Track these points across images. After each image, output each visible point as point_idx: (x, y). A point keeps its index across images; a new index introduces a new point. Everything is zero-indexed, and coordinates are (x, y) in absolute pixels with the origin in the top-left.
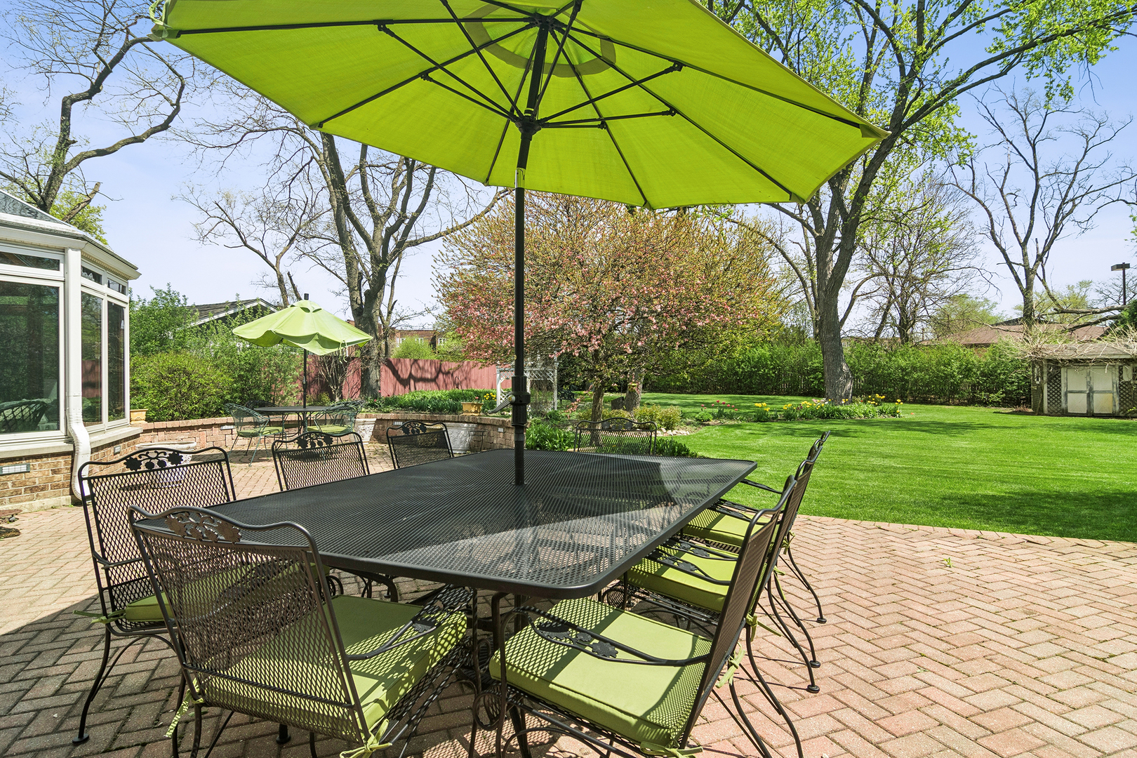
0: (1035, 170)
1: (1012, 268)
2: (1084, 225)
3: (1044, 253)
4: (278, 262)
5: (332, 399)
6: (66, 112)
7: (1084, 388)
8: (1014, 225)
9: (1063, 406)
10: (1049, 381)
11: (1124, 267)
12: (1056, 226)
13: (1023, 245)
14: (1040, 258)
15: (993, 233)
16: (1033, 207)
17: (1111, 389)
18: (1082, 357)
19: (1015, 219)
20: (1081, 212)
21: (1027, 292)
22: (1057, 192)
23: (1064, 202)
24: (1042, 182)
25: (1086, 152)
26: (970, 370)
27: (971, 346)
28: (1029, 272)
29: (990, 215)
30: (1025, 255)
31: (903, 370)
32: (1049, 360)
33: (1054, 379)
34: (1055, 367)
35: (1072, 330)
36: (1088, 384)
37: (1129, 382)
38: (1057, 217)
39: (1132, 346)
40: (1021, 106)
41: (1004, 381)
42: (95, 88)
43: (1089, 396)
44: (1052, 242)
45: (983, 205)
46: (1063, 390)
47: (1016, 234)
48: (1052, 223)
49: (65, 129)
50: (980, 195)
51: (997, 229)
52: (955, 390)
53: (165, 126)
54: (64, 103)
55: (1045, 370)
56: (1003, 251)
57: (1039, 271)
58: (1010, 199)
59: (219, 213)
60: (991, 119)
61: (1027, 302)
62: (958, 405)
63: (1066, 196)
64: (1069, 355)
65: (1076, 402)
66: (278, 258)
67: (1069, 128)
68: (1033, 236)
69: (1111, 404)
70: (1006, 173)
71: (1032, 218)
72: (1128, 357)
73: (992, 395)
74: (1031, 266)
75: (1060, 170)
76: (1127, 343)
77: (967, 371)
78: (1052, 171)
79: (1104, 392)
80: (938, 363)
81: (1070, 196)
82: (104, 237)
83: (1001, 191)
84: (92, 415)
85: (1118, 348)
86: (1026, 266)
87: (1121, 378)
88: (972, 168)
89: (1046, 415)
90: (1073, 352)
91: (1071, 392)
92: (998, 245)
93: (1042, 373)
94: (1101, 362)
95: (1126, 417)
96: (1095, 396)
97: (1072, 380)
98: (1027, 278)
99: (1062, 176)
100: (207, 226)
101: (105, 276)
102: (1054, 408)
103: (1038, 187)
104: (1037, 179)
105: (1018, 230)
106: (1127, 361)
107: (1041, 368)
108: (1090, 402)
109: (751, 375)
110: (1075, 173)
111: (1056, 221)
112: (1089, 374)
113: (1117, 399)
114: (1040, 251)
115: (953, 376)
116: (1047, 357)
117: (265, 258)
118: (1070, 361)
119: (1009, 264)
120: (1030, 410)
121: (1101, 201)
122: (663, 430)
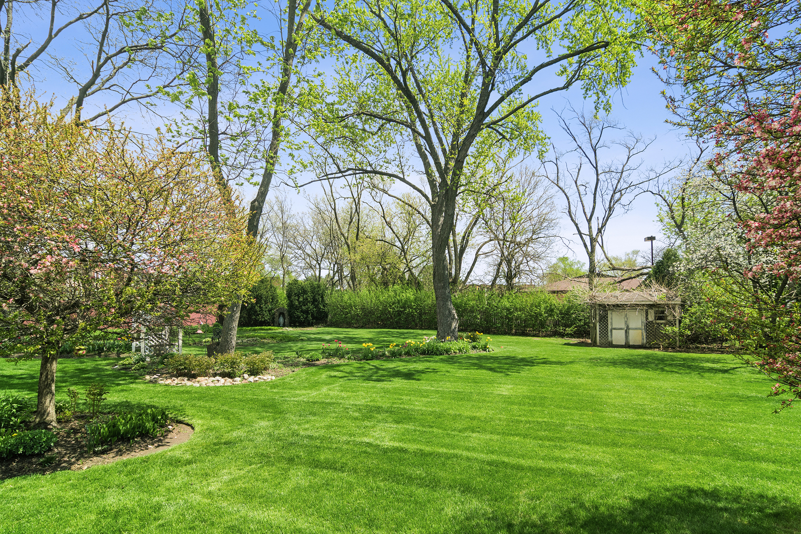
0: (596, 168)
1: (582, 237)
2: (627, 207)
3: (602, 227)
7: (623, 326)
8: (583, 207)
9: (610, 339)
10: (600, 321)
11: (652, 239)
12: (610, 208)
13: (589, 221)
14: (600, 231)
15: (569, 212)
16: (595, 194)
17: (640, 326)
18: (622, 303)
19: (584, 202)
20: (625, 200)
21: (591, 254)
22: (610, 184)
23: (614, 193)
24: (601, 177)
25: (628, 158)
26: (552, 310)
27: (554, 292)
28: (593, 240)
29: (568, 199)
30: (590, 228)
31: (508, 310)
32: (600, 305)
33: (604, 319)
34: (604, 310)
35: (620, 282)
36: (626, 322)
37: (652, 322)
38: (611, 202)
39: (654, 295)
40: (587, 123)
41: (575, 319)
43: (626, 332)
44: (607, 220)
45: (564, 192)
46: (610, 327)
47: (585, 213)
48: (607, 206)
50: (561, 184)
51: (573, 209)
52: (542, 325)
55: (597, 312)
56: (576, 225)
57: (599, 239)
58: (582, 189)
60: (568, 129)
61: (592, 262)
62: (545, 336)
63: (616, 188)
64: (613, 301)
65: (618, 337)
67: (619, 142)
68: (595, 215)
69: (640, 338)
70: (579, 170)
71: (595, 202)
72: (651, 303)
73: (567, 329)
74: (594, 236)
75: (612, 169)
76: (651, 293)
77: (550, 311)
78: (607, 170)
79: (636, 329)
80: (532, 305)
81: (619, 187)
83: (576, 183)
85: (645, 296)
86: (590, 235)
87: (647, 319)
88: (557, 165)
89: (598, 346)
90: (615, 299)
91: (615, 329)
92: (572, 220)
93: (596, 315)
94: (634, 307)
95: (650, 348)
96: (631, 332)
97: (616, 320)
98: (592, 244)
99: (614, 174)
102: (603, 341)
103: (598, 180)
104: (597, 175)
105: (586, 211)
106: (651, 306)
107: (595, 311)
108: (627, 337)
109: (399, 313)
110: (622, 172)
111: (610, 204)
112: (626, 316)
113: (645, 334)
114: (600, 227)
115: (541, 315)
116: (598, 303)
118: (614, 306)
119: (580, 234)
120: (589, 341)
121: (637, 191)
122: (246, 376)
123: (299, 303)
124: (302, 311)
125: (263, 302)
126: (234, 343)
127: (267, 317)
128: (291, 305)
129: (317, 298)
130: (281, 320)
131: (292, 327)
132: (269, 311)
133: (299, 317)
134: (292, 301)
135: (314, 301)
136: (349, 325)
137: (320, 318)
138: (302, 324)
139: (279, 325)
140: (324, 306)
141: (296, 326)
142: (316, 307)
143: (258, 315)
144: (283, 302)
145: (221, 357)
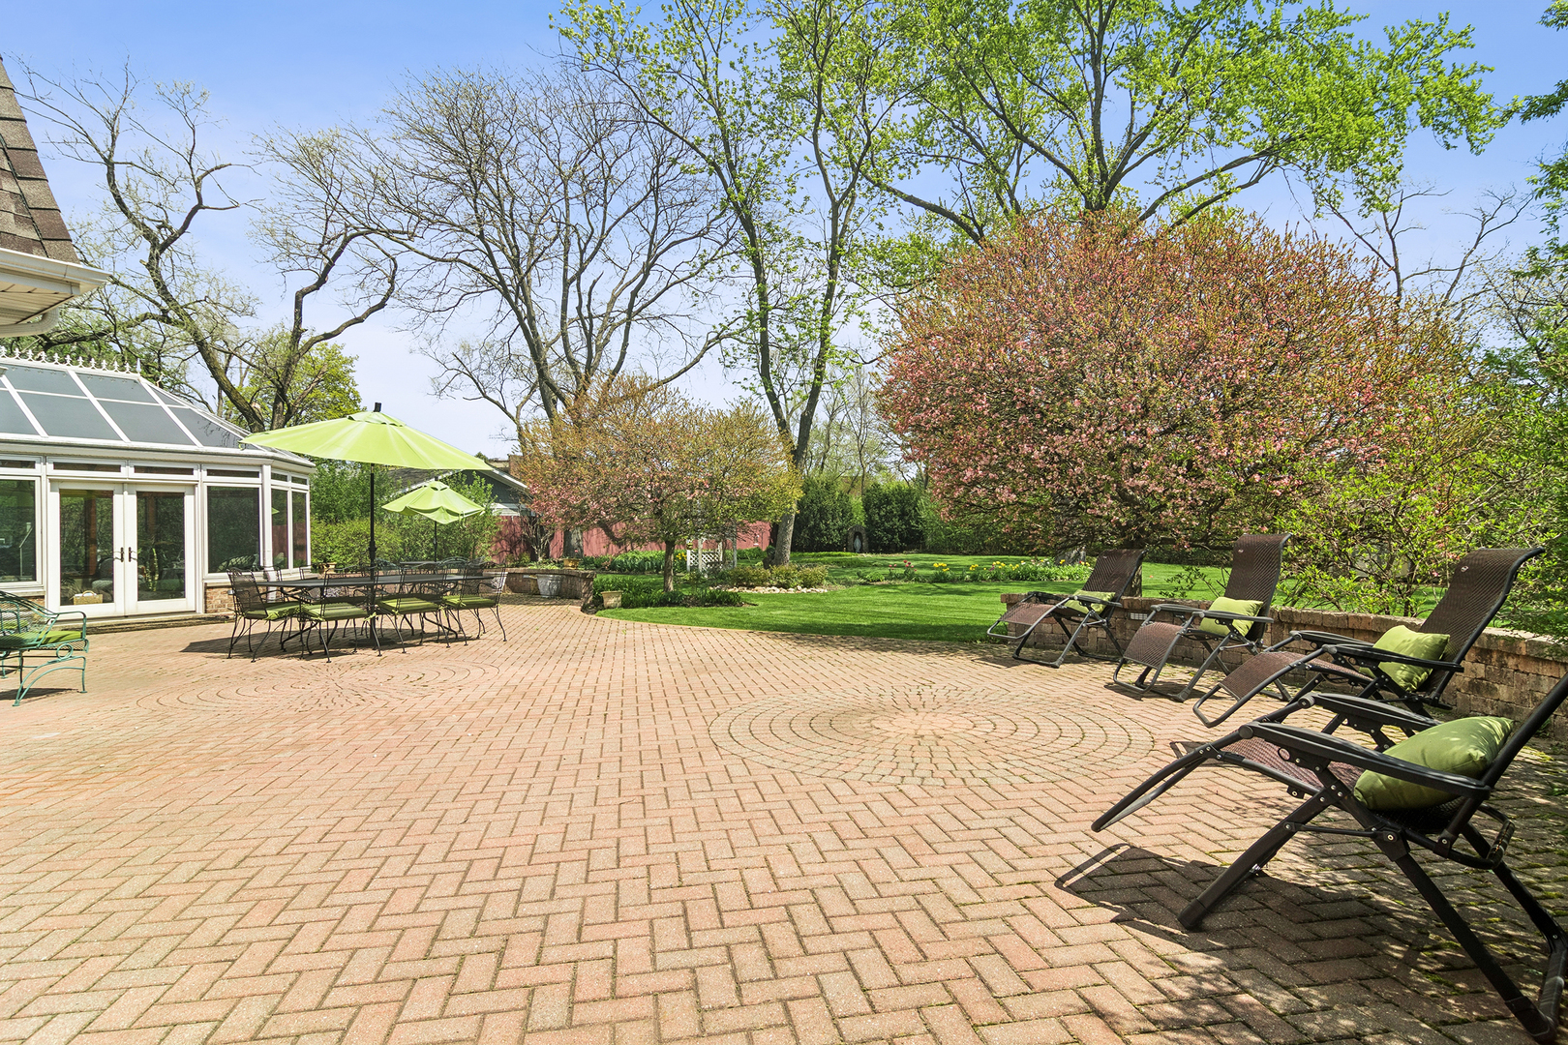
0: (1395, 268)
4: (518, 414)
5: (534, 558)
6: (298, 305)
25: (1479, 239)
42: (322, 280)
49: (298, 322)
53: (382, 305)
54: (297, 298)
59: (456, 364)
66: (518, 408)
75: (1437, 266)
78: (1424, 268)
82: (356, 389)
84: (280, 565)
99: (1440, 274)
100: (444, 380)
101: (290, 476)
104: (1397, 282)
117: (504, 410)
122: (799, 587)
123: (881, 519)
124: (885, 530)
125: (830, 516)
126: (788, 557)
127: (836, 538)
128: (870, 521)
129: (907, 509)
130: (858, 543)
131: (872, 553)
132: (839, 530)
133: (880, 539)
134: (870, 516)
135: (903, 515)
136: (956, 551)
137: (913, 541)
138: (887, 550)
139: (854, 551)
140: (917, 523)
141: (877, 552)
142: (907, 523)
143: (822, 535)
144: (859, 517)
145: (776, 569)
